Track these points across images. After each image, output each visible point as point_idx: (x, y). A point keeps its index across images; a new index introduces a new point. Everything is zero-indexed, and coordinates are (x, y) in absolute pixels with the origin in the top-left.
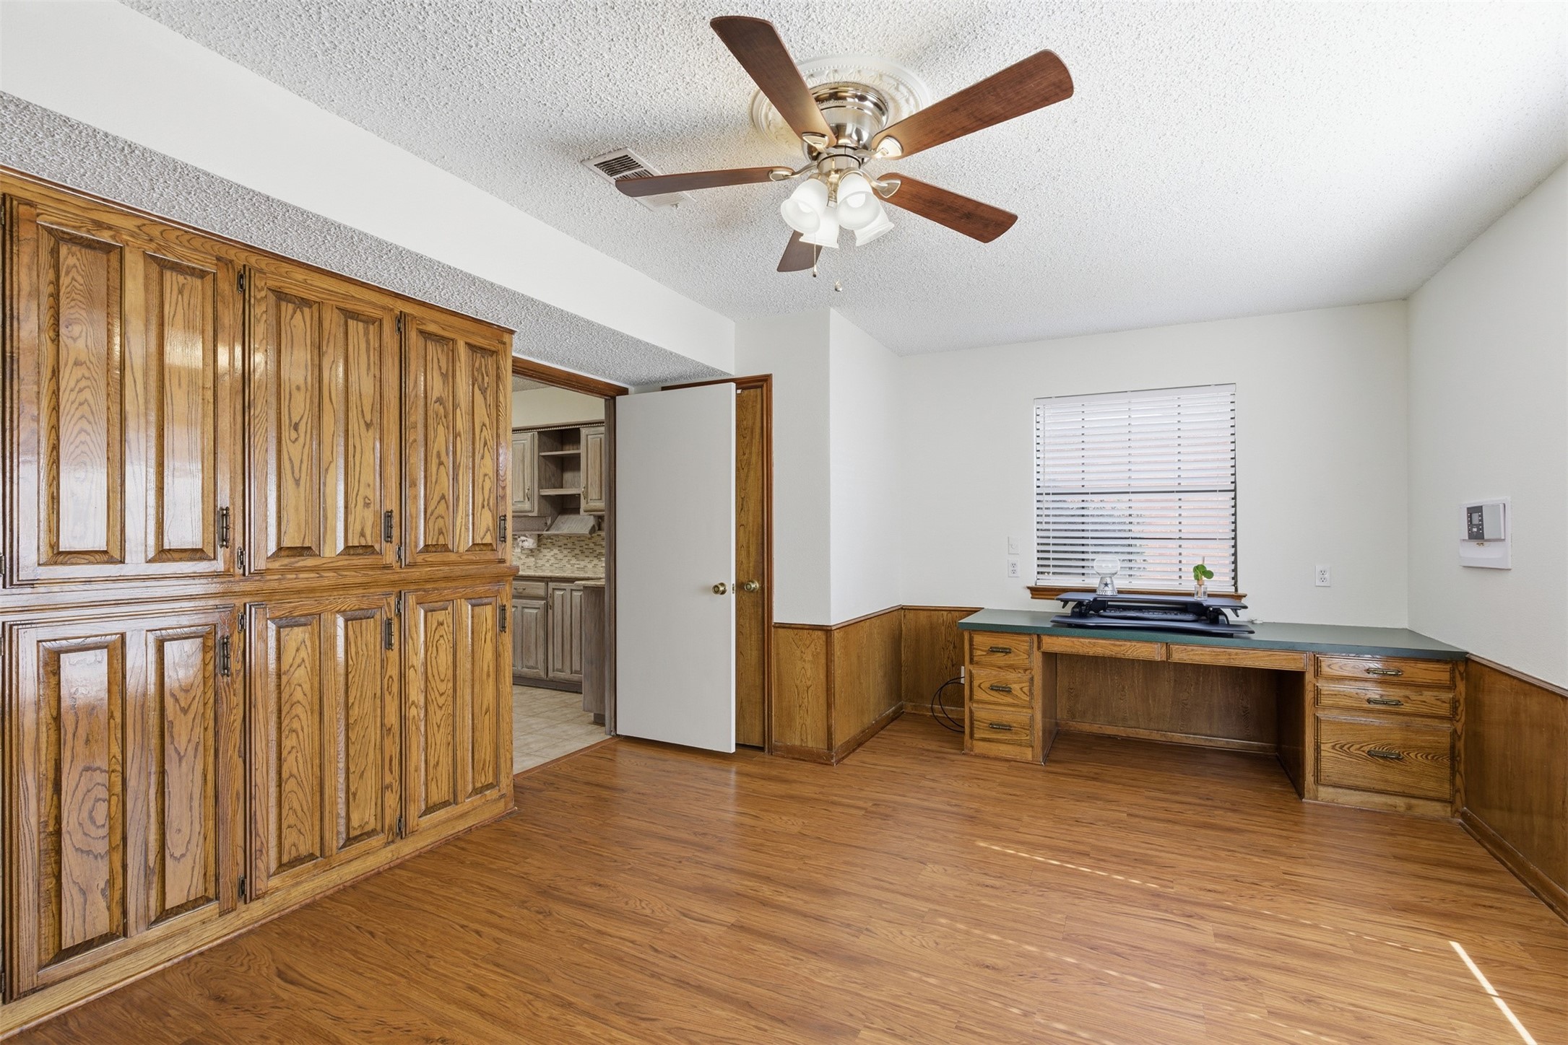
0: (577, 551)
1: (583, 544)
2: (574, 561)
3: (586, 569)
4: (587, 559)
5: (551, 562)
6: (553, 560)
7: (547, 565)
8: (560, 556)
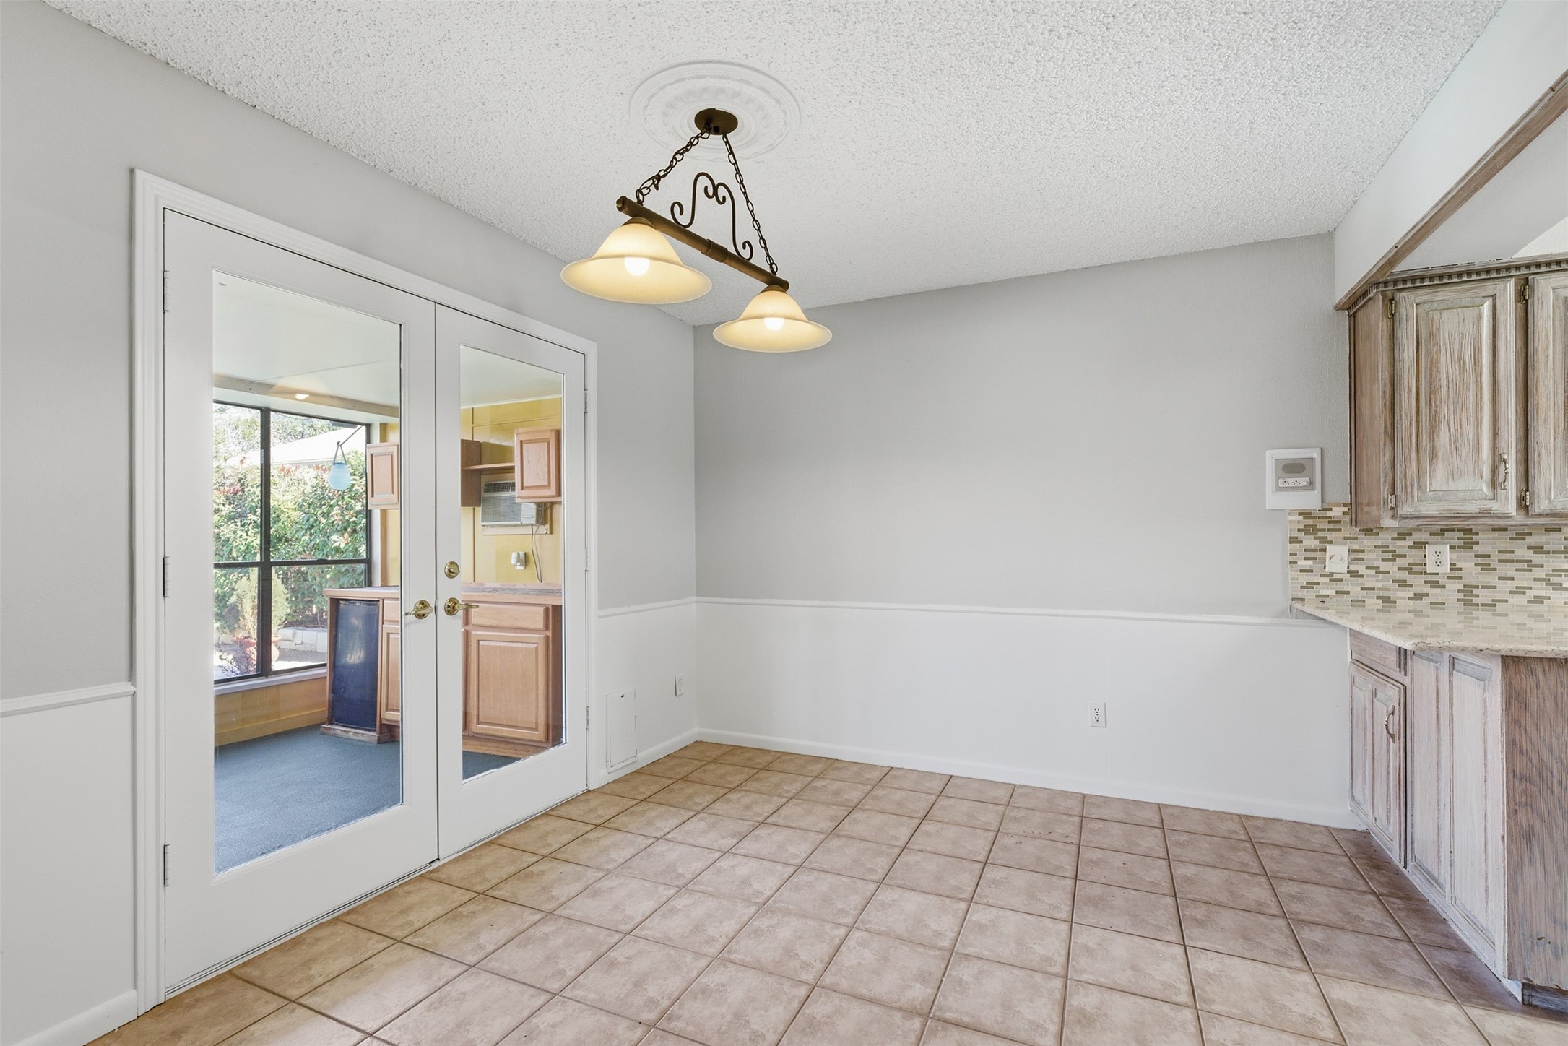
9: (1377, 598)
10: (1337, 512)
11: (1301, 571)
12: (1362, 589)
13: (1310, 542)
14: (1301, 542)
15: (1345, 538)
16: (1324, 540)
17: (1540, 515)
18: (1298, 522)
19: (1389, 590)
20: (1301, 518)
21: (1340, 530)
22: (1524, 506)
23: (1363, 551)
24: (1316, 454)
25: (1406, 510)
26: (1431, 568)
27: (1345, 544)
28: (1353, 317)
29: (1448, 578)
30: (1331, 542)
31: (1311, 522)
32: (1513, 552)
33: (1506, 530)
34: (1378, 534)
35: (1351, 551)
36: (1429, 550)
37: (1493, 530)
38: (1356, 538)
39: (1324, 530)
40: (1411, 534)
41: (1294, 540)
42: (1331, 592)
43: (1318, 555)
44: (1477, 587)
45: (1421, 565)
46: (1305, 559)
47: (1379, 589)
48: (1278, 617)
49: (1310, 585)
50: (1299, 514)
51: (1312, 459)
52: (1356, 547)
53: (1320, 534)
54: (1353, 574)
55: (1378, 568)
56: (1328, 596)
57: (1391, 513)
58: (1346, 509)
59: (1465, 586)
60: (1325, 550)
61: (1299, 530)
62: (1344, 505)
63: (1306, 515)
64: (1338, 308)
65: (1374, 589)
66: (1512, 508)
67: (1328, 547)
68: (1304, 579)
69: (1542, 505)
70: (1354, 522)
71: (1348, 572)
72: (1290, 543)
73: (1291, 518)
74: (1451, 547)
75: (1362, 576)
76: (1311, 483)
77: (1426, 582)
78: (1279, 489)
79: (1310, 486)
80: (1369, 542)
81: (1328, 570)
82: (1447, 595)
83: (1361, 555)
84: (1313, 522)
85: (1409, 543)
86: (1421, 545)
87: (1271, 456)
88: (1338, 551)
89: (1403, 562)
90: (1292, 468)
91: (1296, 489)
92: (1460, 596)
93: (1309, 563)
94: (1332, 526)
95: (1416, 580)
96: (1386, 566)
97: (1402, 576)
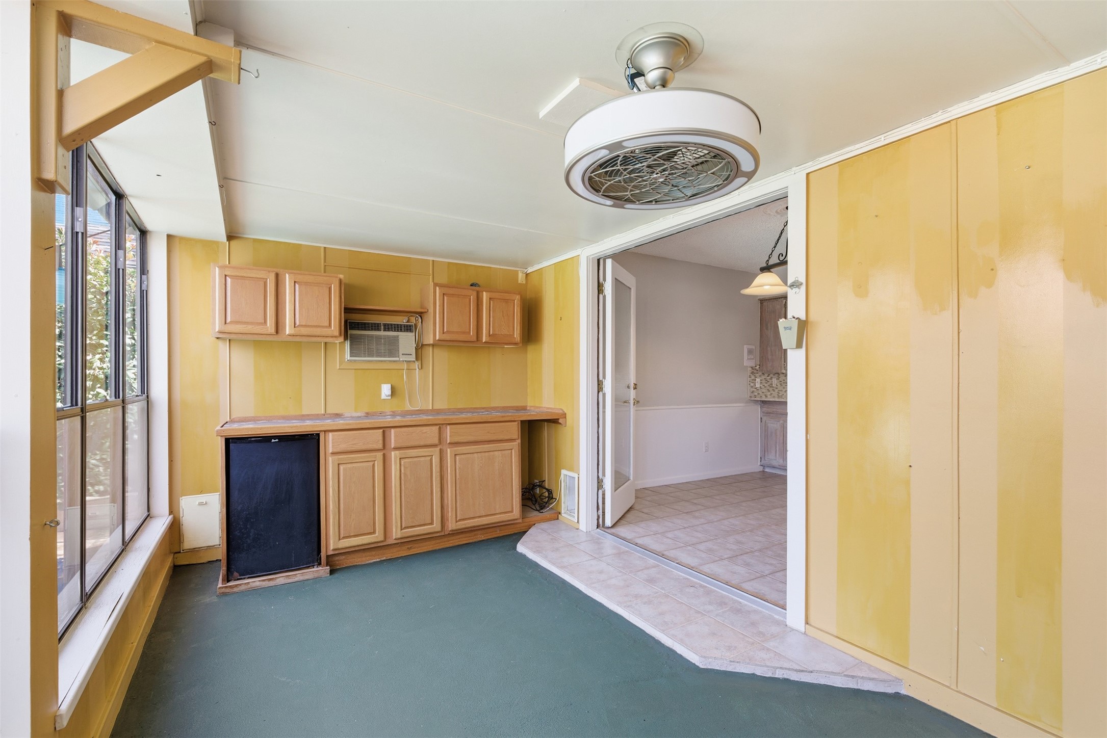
9: (765, 394)
10: (758, 367)
11: (751, 387)
12: (762, 392)
13: (753, 377)
15: (759, 376)
16: (755, 377)
19: (766, 392)
20: (751, 369)
26: (773, 386)
27: (759, 378)
28: (762, 303)
29: (776, 388)
30: (757, 377)
34: (765, 375)
36: (773, 379)
38: (761, 376)
40: (770, 375)
41: (750, 377)
42: (757, 393)
43: (754, 381)
45: (771, 384)
48: (746, 402)
49: (753, 391)
51: (753, 349)
52: (761, 379)
53: (755, 374)
56: (756, 395)
59: (778, 391)
61: (751, 373)
62: (759, 365)
64: (759, 300)
65: (764, 392)
67: (756, 379)
68: (752, 389)
70: (761, 371)
71: (760, 387)
73: (749, 369)
75: (762, 388)
76: (753, 357)
78: (747, 359)
79: (753, 359)
80: (763, 377)
81: (756, 386)
82: (775, 393)
83: (762, 382)
84: (754, 371)
85: (769, 378)
86: (771, 378)
87: (746, 348)
88: (758, 380)
89: (769, 383)
90: (750, 352)
91: (751, 359)
92: (777, 394)
93: (753, 384)
94: (757, 372)
95: (771, 389)
96: (766, 385)
97: (768, 388)
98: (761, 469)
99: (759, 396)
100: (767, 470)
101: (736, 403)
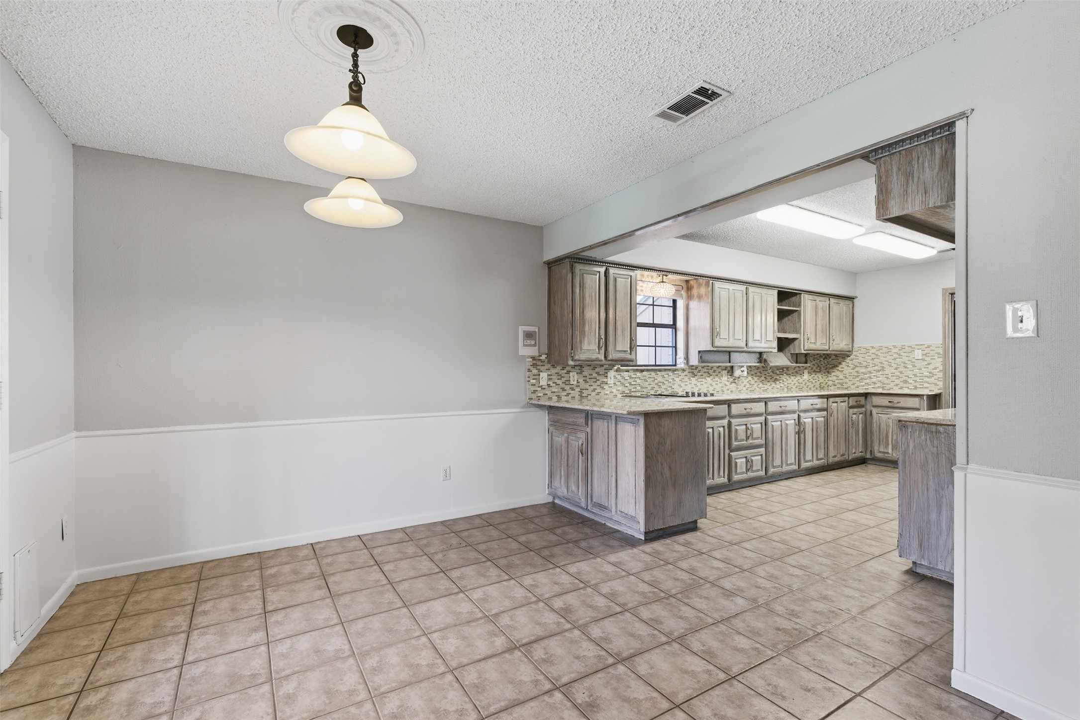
0: (763, 378)
1: (766, 373)
2: (761, 385)
3: (768, 390)
4: (768, 383)
5: (747, 387)
6: (748, 386)
7: (744, 389)
8: (753, 382)
9: (556, 396)
10: (543, 357)
11: (532, 385)
12: (552, 392)
13: (535, 371)
14: (532, 371)
15: (546, 369)
16: (540, 371)
17: (609, 360)
18: (531, 361)
19: (559, 392)
20: (531, 360)
21: (544, 366)
22: (605, 357)
23: (552, 375)
24: (537, 330)
25: (576, 357)
26: (572, 382)
27: (546, 372)
28: (549, 268)
29: (576, 386)
30: (541, 371)
31: (535, 362)
32: (592, 375)
33: (590, 366)
34: (556, 367)
35: (548, 375)
36: (571, 374)
37: (588, 366)
38: (550, 369)
39: (539, 365)
40: (566, 368)
41: (529, 370)
42: (541, 395)
43: (537, 377)
44: (583, 389)
45: (568, 381)
46: (533, 379)
47: (557, 392)
48: (523, 408)
49: (535, 392)
50: (531, 358)
51: (535, 332)
52: (549, 373)
53: (538, 367)
54: (549, 385)
55: (556, 383)
56: (540, 396)
57: (571, 358)
58: (546, 356)
59: (581, 389)
60: (540, 375)
61: (531, 365)
62: (546, 354)
63: (533, 358)
64: (544, 263)
65: (555, 392)
66: (603, 358)
67: (541, 373)
68: (533, 388)
69: (610, 357)
70: (549, 362)
71: (548, 385)
72: (528, 371)
73: (528, 360)
74: (577, 373)
75: (551, 386)
76: (535, 343)
77: (570, 388)
78: (524, 345)
79: (534, 345)
80: (553, 371)
81: (541, 384)
82: (576, 393)
83: (551, 377)
84: (536, 362)
85: (565, 371)
86: (568, 372)
87: (522, 329)
88: (544, 375)
89: (563, 380)
90: (529, 335)
91: (530, 345)
92: (579, 393)
93: (534, 381)
94: (542, 364)
95: (567, 388)
96: (559, 382)
97: (563, 386)
98: (550, 499)
99: (547, 397)
100: (557, 501)
101: (504, 408)
